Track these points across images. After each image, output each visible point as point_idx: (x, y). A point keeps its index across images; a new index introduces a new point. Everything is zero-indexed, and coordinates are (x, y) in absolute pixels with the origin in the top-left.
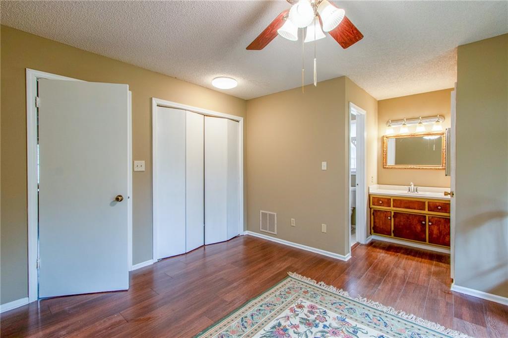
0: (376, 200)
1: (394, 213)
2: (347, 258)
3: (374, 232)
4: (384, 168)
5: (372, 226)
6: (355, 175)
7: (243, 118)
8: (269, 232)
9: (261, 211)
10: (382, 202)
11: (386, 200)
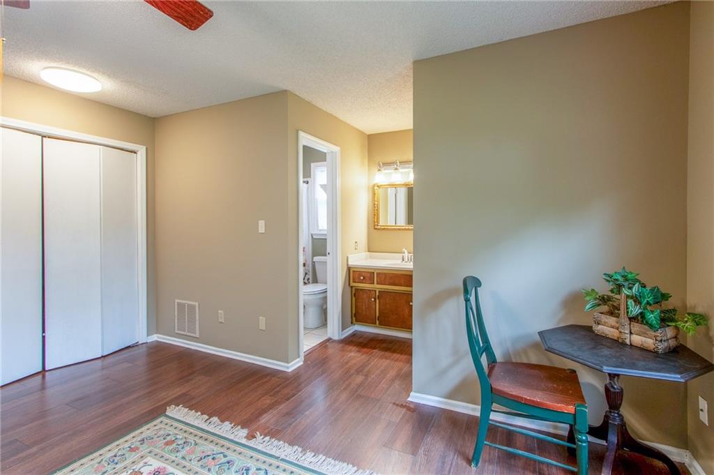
0: (356, 275)
1: (379, 292)
2: (292, 366)
3: (356, 321)
4: (375, 229)
5: (354, 312)
6: (326, 239)
7: (145, 148)
8: (188, 334)
9: (177, 301)
10: (364, 278)
11: (369, 275)
